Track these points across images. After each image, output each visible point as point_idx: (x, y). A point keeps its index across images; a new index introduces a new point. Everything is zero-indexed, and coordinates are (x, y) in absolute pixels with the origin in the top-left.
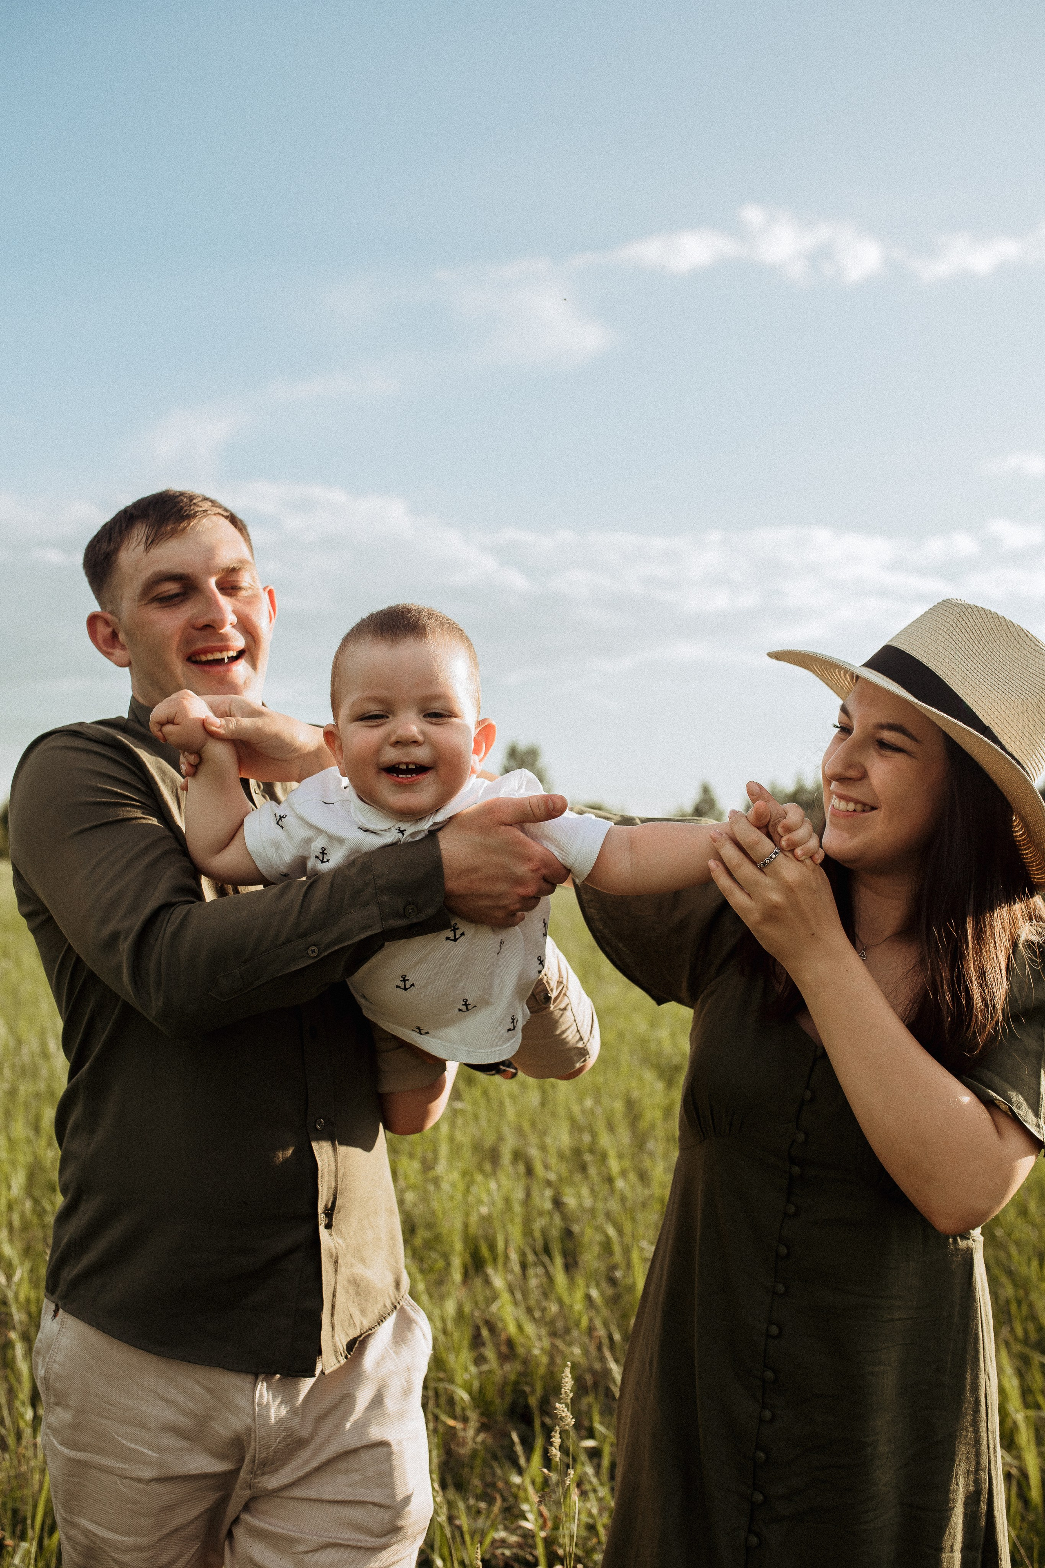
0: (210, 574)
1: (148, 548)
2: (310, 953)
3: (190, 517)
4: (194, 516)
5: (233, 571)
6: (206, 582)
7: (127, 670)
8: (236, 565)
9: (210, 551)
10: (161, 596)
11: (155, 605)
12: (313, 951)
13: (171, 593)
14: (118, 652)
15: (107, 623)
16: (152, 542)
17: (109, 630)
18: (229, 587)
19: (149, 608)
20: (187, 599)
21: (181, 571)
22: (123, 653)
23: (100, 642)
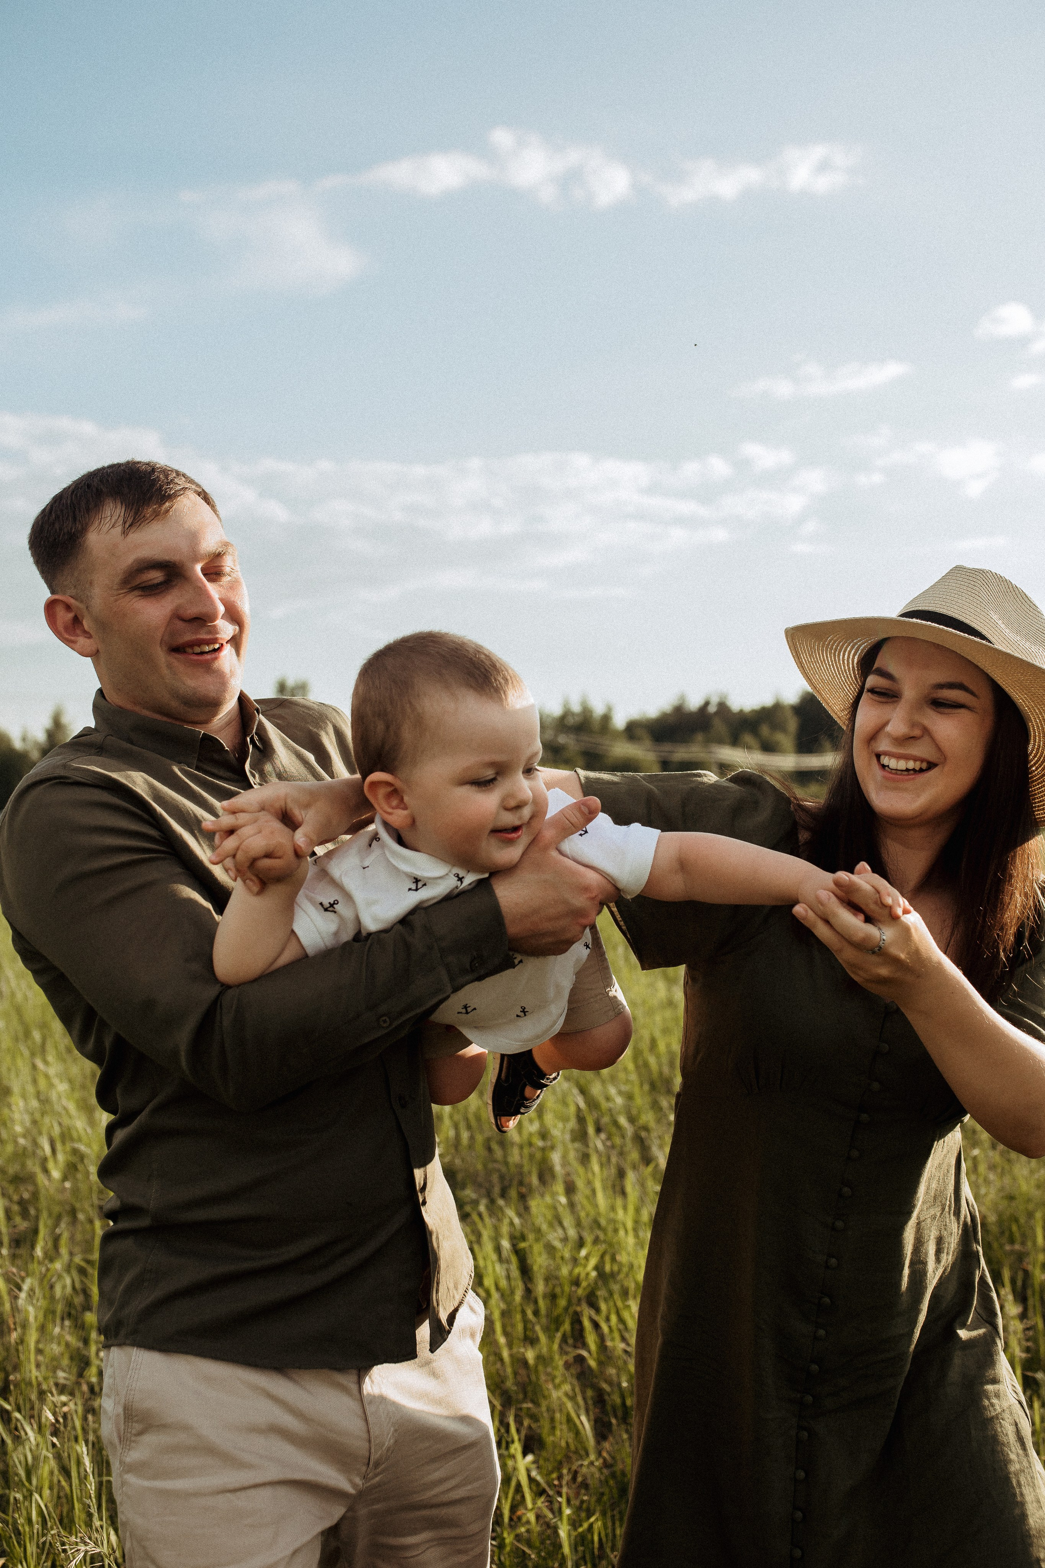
0: (196, 560)
1: (125, 533)
2: (382, 1023)
3: (170, 497)
4: (175, 496)
5: (218, 556)
6: (193, 570)
7: (89, 659)
8: (221, 550)
9: (194, 537)
10: (144, 585)
11: (136, 593)
12: (385, 1021)
13: (156, 581)
14: (82, 641)
15: (68, 607)
16: (130, 526)
17: (70, 616)
18: (214, 572)
19: (130, 596)
20: (173, 587)
21: (167, 558)
22: (88, 641)
23: (61, 629)
